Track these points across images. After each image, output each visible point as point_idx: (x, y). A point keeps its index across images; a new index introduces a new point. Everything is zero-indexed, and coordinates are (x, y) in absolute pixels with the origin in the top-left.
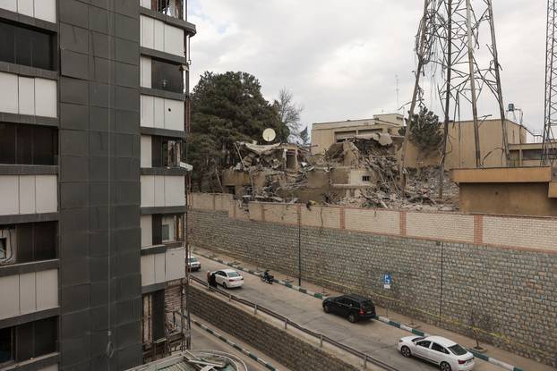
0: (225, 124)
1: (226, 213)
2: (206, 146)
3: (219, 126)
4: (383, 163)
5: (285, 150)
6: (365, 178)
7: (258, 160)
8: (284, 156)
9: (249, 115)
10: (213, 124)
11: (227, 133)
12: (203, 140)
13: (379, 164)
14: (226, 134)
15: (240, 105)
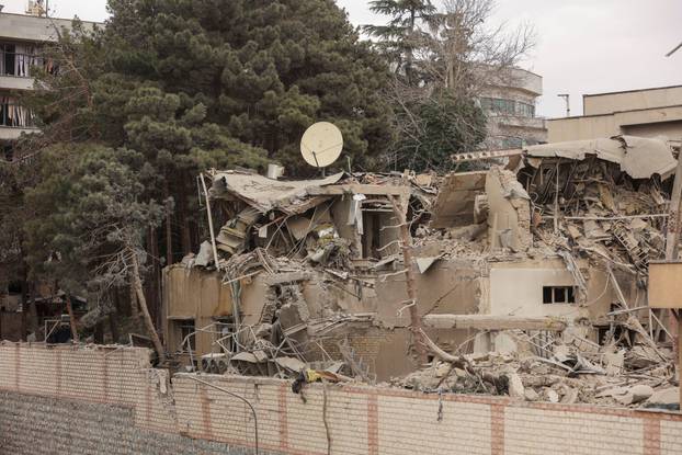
0: (179, 113)
1: (128, 410)
2: (98, 188)
3: (157, 116)
4: (632, 242)
5: (359, 198)
6: (552, 294)
7: (263, 232)
8: (356, 216)
9: (272, 74)
10: (138, 113)
11: (181, 140)
12: (93, 169)
13: (615, 243)
14: (177, 145)
15: (238, 42)
